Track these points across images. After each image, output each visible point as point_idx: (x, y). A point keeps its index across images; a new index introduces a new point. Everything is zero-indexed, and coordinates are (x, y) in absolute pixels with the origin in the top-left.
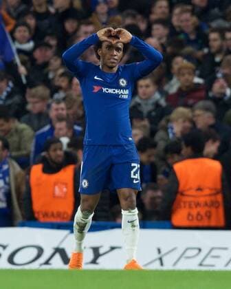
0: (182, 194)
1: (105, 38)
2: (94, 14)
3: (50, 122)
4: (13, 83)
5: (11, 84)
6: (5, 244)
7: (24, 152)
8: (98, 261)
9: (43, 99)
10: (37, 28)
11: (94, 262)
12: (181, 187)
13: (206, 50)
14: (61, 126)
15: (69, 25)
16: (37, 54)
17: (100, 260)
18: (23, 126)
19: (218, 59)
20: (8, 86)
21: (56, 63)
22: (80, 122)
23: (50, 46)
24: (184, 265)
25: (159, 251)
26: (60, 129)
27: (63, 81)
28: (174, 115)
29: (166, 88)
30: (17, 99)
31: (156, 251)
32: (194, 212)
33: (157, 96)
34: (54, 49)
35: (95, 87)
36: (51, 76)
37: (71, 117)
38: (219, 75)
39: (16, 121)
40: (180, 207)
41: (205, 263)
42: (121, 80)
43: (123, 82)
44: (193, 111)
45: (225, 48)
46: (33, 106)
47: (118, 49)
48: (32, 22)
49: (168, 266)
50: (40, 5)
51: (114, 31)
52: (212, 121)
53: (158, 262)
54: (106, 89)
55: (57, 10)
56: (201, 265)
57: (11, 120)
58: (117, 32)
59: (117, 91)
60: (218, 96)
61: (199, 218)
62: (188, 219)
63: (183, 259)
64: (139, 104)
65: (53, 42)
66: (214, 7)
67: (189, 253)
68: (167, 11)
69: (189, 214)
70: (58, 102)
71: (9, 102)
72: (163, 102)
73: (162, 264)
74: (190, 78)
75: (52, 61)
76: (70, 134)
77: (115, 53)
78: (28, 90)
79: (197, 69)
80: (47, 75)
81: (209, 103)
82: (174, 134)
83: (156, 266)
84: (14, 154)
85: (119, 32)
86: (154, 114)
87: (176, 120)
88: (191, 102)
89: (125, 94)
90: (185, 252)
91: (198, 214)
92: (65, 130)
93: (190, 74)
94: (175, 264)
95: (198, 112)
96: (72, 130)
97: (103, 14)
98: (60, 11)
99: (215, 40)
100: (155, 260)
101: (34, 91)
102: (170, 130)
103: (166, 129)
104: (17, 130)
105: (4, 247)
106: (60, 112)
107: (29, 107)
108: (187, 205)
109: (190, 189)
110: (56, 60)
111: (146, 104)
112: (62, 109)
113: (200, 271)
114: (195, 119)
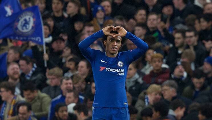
1: (108, 33)
2: (94, 19)
3: (62, 93)
4: (37, 65)
5: (35, 65)
7: (44, 113)
9: (58, 76)
10: (55, 27)
13: (171, 45)
14: (70, 95)
15: (78, 26)
16: (55, 45)
18: (44, 95)
19: (180, 52)
20: (33, 67)
21: (67, 52)
22: (83, 92)
23: (63, 40)
26: (69, 97)
27: (71, 64)
28: (149, 90)
29: (143, 70)
30: (39, 76)
33: (137, 76)
34: (66, 42)
36: (64, 61)
37: (77, 89)
38: (179, 63)
39: (39, 92)
43: (120, 64)
44: (162, 87)
45: (185, 44)
46: (51, 81)
48: (51, 23)
50: (58, 12)
52: (175, 94)
54: (108, 69)
55: (69, 15)
57: (35, 91)
58: (117, 29)
59: (116, 70)
60: (178, 77)
65: (65, 37)
66: (177, 16)
68: (145, 17)
70: (68, 79)
71: (34, 78)
72: (140, 80)
74: (160, 64)
75: (65, 50)
76: (76, 101)
77: (116, 44)
78: (48, 70)
79: (164, 58)
80: (61, 59)
81: (173, 82)
82: (148, 103)
84: (36, 114)
86: (134, 88)
87: (150, 93)
88: (160, 80)
89: (122, 72)
92: (73, 98)
93: (159, 61)
95: (165, 87)
96: (77, 99)
97: (101, 19)
98: (71, 16)
99: (179, 38)
101: (51, 70)
102: (146, 100)
103: (143, 99)
104: (39, 98)
106: (69, 85)
107: (48, 82)
110: (67, 50)
111: (129, 82)
112: (70, 84)
114: (163, 92)
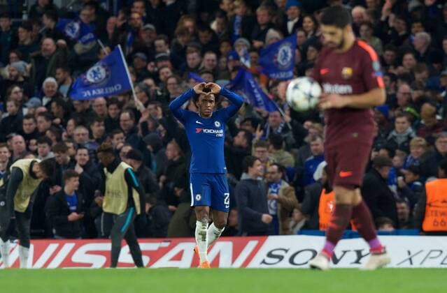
0: (430, 205)
1: (201, 91)
6: (287, 248)
8: (361, 261)
11: (357, 262)
12: (429, 200)
17: (362, 260)
24: (429, 264)
25: (409, 253)
31: (407, 253)
32: (439, 219)
35: (197, 129)
40: (428, 216)
41: (445, 262)
42: (216, 122)
47: (211, 101)
49: (416, 264)
51: (206, 85)
53: (408, 262)
56: (442, 263)
58: (209, 85)
59: (214, 132)
61: (443, 223)
62: (434, 225)
63: (428, 259)
64: (395, 137)
67: (434, 254)
69: (435, 221)
73: (411, 263)
77: (209, 104)
83: (407, 265)
85: (211, 85)
89: (221, 133)
90: (429, 253)
91: (442, 221)
94: (422, 263)
100: (405, 260)
105: (286, 251)
108: (434, 213)
109: (437, 201)
113: (441, 269)
